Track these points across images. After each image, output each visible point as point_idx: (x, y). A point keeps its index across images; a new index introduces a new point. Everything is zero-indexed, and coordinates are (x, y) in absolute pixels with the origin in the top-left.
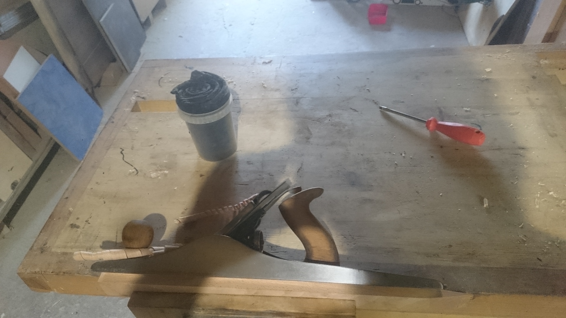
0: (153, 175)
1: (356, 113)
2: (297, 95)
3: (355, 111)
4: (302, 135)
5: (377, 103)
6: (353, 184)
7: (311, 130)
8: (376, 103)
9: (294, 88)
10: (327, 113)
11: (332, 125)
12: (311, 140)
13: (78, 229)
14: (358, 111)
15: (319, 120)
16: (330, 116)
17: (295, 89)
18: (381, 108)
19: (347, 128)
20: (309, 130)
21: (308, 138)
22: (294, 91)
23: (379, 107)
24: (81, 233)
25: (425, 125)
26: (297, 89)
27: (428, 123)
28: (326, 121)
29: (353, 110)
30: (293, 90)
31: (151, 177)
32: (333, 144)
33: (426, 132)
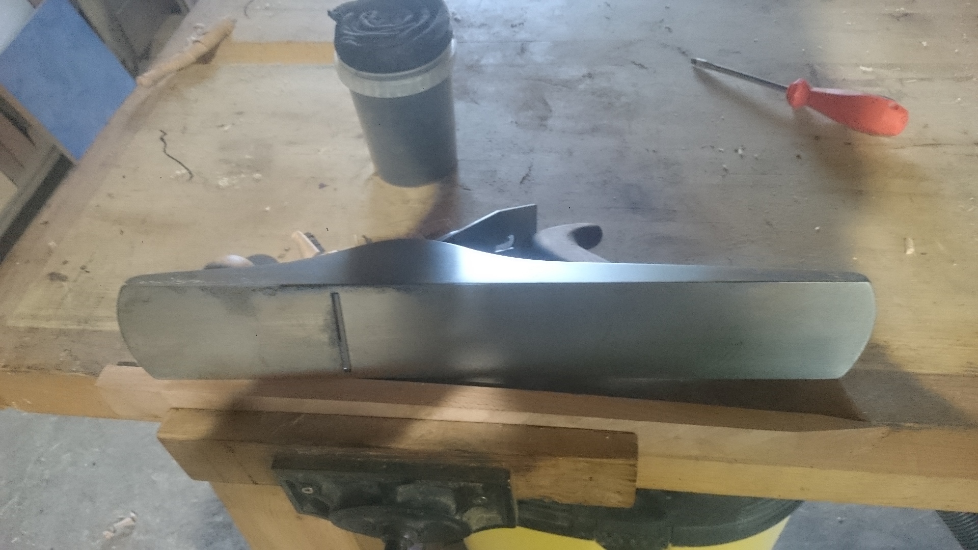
0: (224, 182)
1: (643, 71)
2: (522, 35)
3: (642, 66)
4: (530, 113)
5: (686, 53)
6: (634, 207)
7: (550, 103)
8: (684, 53)
9: (516, 22)
10: (585, 71)
11: (593, 93)
12: (550, 122)
13: (64, 284)
14: (646, 68)
15: (568, 85)
16: (590, 76)
17: (520, 24)
18: (694, 62)
19: (624, 99)
20: (546, 104)
21: (543, 118)
22: (516, 29)
23: (690, 61)
24: (70, 290)
25: (783, 95)
26: (523, 24)
27: (789, 92)
28: (582, 87)
29: (638, 65)
30: (516, 26)
31: (218, 187)
32: (594, 130)
33: (785, 110)
